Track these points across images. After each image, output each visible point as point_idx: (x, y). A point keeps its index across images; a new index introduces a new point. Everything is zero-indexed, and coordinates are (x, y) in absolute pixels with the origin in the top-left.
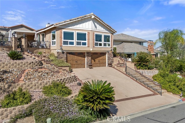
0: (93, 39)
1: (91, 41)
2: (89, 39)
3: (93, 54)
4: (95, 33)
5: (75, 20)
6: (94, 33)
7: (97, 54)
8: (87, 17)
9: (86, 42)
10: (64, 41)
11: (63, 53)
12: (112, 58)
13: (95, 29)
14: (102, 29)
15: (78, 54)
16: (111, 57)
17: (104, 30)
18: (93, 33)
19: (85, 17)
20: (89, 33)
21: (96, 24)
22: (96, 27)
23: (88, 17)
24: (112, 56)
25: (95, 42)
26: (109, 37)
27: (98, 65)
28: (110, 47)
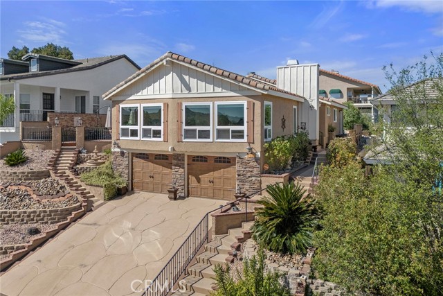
0: (179, 121)
1: (172, 127)
2: (167, 121)
3: (194, 160)
4: (185, 104)
5: (134, 78)
6: (180, 105)
7: (206, 161)
8: (156, 66)
9: (161, 128)
10: (122, 129)
11: (122, 154)
12: (254, 178)
13: (185, 91)
14: (210, 87)
15: (156, 158)
16: (249, 174)
17: (220, 90)
18: (178, 103)
19: (152, 66)
20: (167, 105)
21: (186, 78)
22: (188, 88)
23: (159, 65)
24: (256, 171)
25: (184, 127)
26: (240, 109)
27: (210, 192)
28: (245, 140)
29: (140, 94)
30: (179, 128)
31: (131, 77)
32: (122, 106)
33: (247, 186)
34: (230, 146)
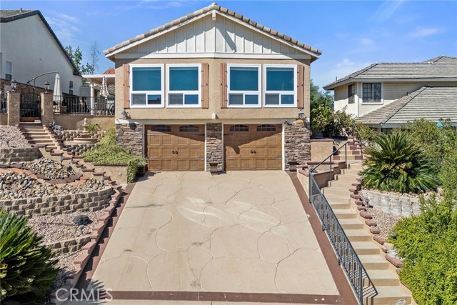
0: (223, 85)
1: (214, 91)
2: (206, 85)
4: (230, 65)
5: (160, 31)
6: (223, 66)
7: (247, 130)
8: (195, 19)
9: (199, 92)
10: (133, 95)
11: (133, 126)
12: (303, 144)
13: (229, 50)
14: (259, 48)
15: (181, 130)
16: (298, 140)
17: (269, 51)
18: (222, 64)
19: (189, 18)
20: (206, 66)
21: (232, 36)
22: (233, 46)
23: (200, 17)
24: (306, 136)
25: (229, 91)
26: (290, 73)
27: (252, 163)
28: (295, 105)
29: (165, 51)
30: (224, 93)
31: (157, 29)
32: (132, 65)
33: (296, 152)
34: (280, 111)
